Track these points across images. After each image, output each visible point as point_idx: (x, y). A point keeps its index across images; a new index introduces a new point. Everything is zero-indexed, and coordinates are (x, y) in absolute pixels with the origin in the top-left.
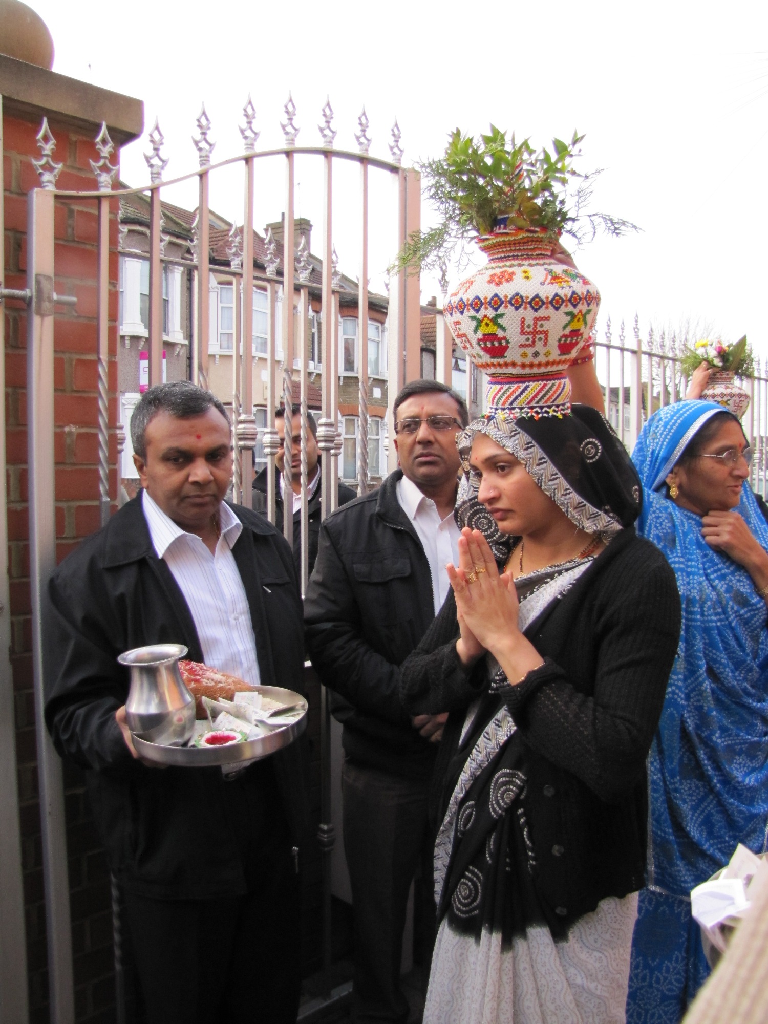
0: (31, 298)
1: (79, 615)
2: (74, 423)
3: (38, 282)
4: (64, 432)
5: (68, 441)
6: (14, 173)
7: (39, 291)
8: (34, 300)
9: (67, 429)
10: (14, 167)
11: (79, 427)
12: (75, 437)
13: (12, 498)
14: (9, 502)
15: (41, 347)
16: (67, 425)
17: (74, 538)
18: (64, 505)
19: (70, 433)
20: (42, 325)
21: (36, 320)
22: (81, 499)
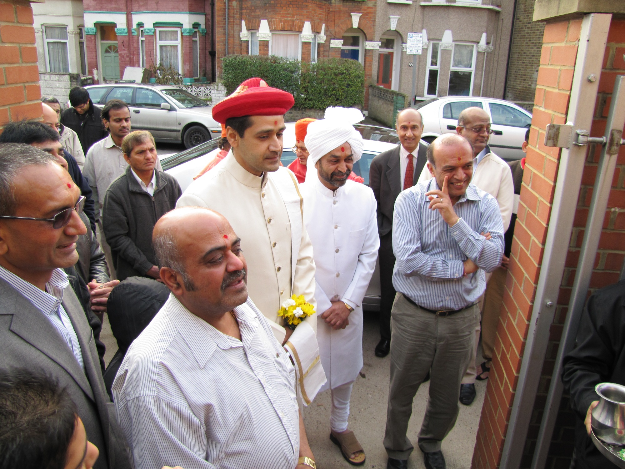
0: (605, 144)
1: (600, 323)
2: (618, 207)
3: (612, 135)
4: (611, 211)
5: (612, 216)
6: (610, 56)
7: (612, 140)
8: (607, 145)
9: (613, 210)
10: (611, 52)
11: (621, 209)
12: (617, 214)
13: (571, 245)
14: (570, 247)
15: (606, 172)
16: (614, 207)
17: (603, 270)
18: (601, 252)
19: (615, 212)
20: (609, 159)
21: (606, 157)
22: (612, 249)
